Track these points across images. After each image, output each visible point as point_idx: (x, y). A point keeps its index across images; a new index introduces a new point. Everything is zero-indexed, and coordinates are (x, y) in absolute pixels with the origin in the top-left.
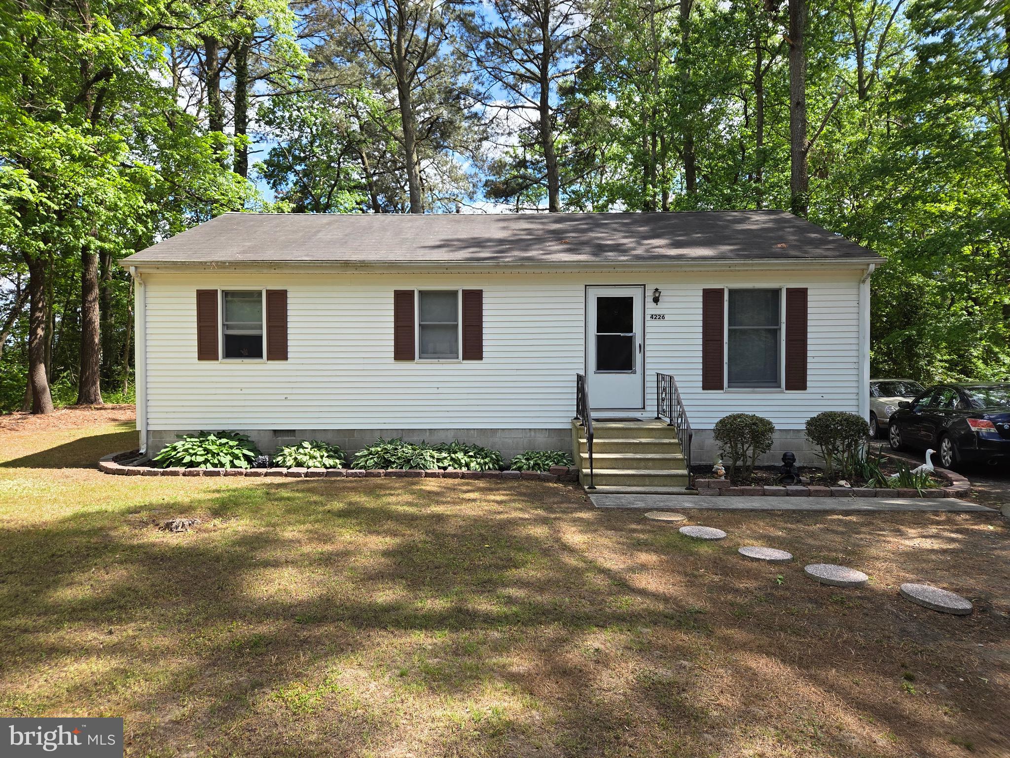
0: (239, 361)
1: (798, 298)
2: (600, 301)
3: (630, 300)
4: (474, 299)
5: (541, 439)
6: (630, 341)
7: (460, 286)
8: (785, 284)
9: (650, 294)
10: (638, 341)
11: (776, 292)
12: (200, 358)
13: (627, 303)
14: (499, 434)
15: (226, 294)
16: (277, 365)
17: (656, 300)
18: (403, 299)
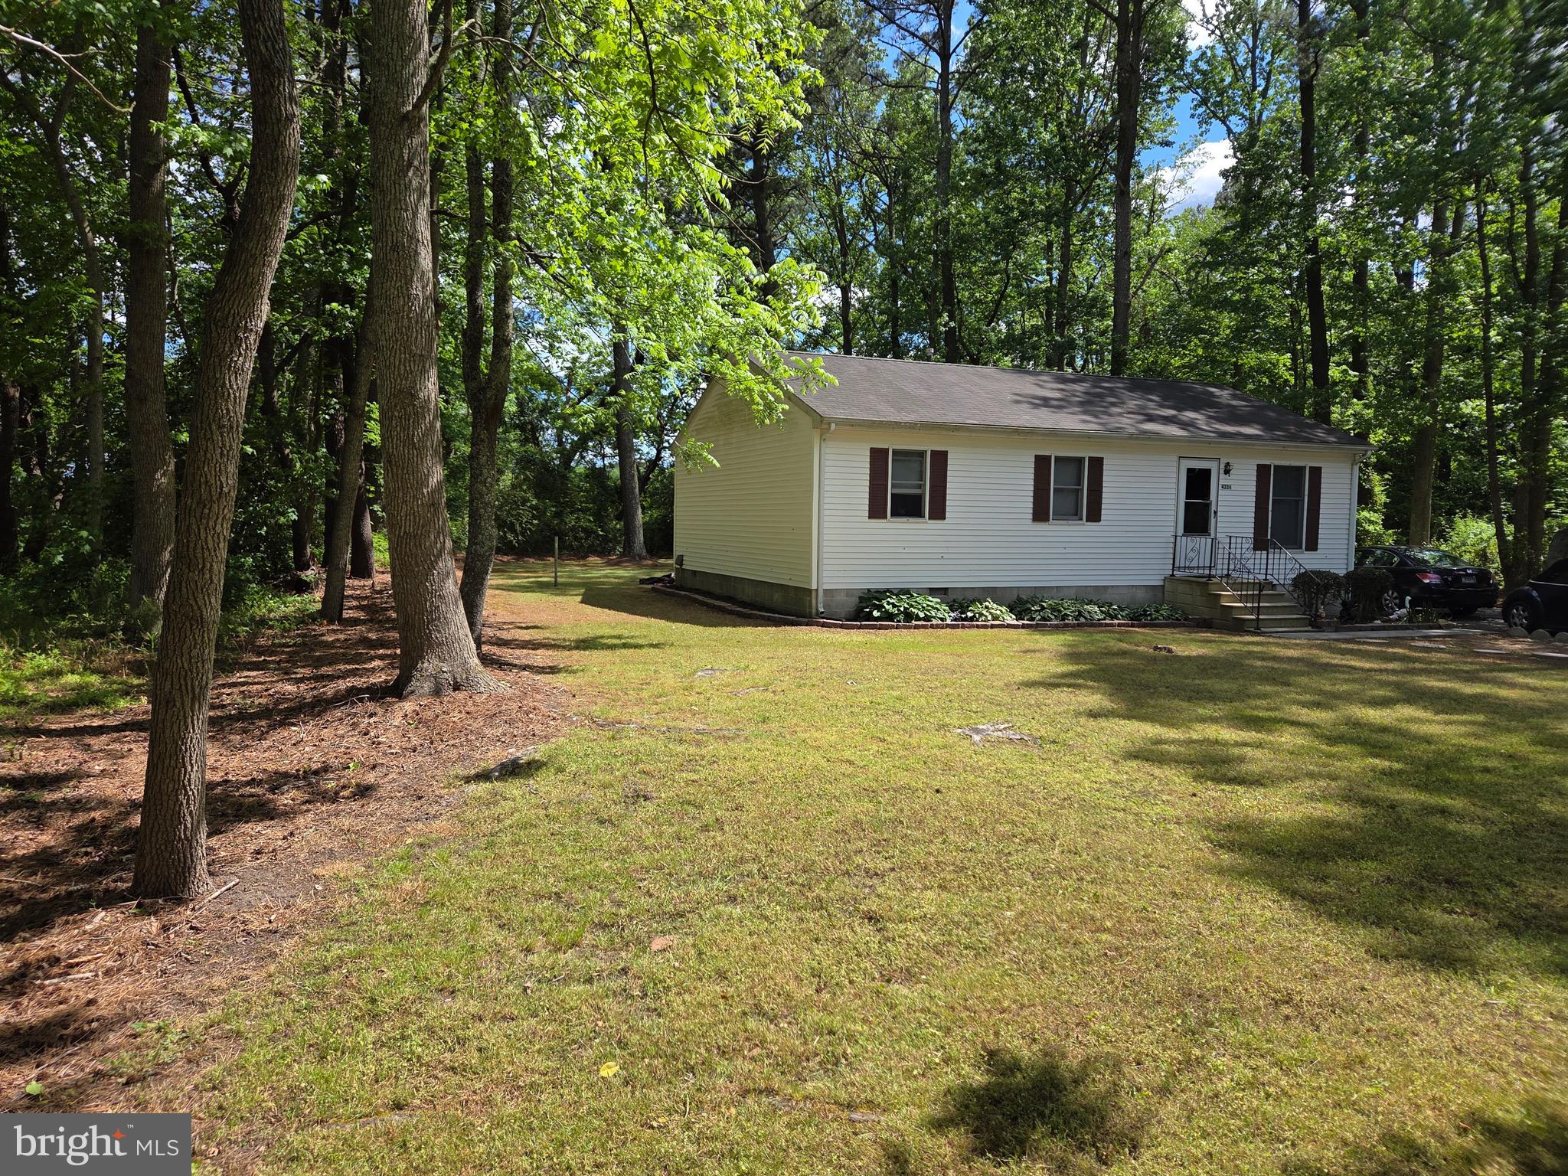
0: (905, 519)
1: (1316, 473)
2: (1190, 471)
3: (1209, 471)
4: (1097, 464)
5: (1140, 595)
6: (1208, 506)
7: (1086, 453)
8: (1309, 463)
9: (1222, 466)
10: (1213, 508)
11: (1302, 469)
12: (870, 517)
13: (1207, 473)
14: (1110, 591)
15: (895, 452)
16: (936, 524)
17: (1227, 472)
18: (1042, 463)
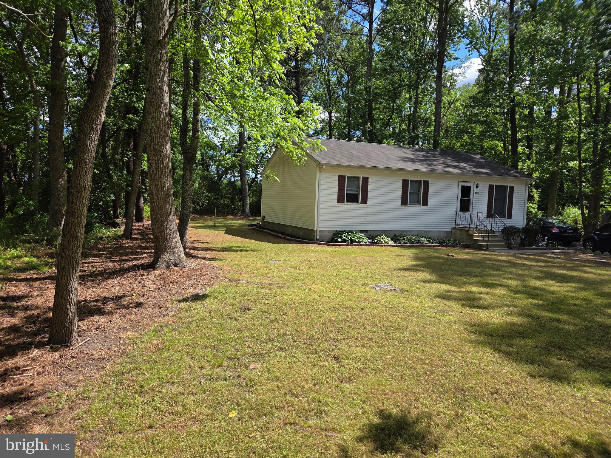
0: (351, 203)
1: (512, 188)
2: (463, 187)
4: (427, 183)
5: (442, 234)
6: (469, 200)
7: (422, 179)
8: (509, 184)
9: (475, 185)
10: (471, 201)
11: (506, 187)
12: (338, 202)
13: (469, 187)
14: (430, 233)
15: (348, 177)
16: (363, 205)
17: (477, 187)
18: (405, 182)
